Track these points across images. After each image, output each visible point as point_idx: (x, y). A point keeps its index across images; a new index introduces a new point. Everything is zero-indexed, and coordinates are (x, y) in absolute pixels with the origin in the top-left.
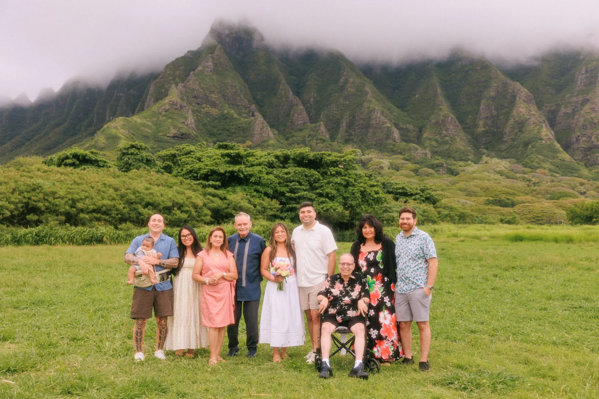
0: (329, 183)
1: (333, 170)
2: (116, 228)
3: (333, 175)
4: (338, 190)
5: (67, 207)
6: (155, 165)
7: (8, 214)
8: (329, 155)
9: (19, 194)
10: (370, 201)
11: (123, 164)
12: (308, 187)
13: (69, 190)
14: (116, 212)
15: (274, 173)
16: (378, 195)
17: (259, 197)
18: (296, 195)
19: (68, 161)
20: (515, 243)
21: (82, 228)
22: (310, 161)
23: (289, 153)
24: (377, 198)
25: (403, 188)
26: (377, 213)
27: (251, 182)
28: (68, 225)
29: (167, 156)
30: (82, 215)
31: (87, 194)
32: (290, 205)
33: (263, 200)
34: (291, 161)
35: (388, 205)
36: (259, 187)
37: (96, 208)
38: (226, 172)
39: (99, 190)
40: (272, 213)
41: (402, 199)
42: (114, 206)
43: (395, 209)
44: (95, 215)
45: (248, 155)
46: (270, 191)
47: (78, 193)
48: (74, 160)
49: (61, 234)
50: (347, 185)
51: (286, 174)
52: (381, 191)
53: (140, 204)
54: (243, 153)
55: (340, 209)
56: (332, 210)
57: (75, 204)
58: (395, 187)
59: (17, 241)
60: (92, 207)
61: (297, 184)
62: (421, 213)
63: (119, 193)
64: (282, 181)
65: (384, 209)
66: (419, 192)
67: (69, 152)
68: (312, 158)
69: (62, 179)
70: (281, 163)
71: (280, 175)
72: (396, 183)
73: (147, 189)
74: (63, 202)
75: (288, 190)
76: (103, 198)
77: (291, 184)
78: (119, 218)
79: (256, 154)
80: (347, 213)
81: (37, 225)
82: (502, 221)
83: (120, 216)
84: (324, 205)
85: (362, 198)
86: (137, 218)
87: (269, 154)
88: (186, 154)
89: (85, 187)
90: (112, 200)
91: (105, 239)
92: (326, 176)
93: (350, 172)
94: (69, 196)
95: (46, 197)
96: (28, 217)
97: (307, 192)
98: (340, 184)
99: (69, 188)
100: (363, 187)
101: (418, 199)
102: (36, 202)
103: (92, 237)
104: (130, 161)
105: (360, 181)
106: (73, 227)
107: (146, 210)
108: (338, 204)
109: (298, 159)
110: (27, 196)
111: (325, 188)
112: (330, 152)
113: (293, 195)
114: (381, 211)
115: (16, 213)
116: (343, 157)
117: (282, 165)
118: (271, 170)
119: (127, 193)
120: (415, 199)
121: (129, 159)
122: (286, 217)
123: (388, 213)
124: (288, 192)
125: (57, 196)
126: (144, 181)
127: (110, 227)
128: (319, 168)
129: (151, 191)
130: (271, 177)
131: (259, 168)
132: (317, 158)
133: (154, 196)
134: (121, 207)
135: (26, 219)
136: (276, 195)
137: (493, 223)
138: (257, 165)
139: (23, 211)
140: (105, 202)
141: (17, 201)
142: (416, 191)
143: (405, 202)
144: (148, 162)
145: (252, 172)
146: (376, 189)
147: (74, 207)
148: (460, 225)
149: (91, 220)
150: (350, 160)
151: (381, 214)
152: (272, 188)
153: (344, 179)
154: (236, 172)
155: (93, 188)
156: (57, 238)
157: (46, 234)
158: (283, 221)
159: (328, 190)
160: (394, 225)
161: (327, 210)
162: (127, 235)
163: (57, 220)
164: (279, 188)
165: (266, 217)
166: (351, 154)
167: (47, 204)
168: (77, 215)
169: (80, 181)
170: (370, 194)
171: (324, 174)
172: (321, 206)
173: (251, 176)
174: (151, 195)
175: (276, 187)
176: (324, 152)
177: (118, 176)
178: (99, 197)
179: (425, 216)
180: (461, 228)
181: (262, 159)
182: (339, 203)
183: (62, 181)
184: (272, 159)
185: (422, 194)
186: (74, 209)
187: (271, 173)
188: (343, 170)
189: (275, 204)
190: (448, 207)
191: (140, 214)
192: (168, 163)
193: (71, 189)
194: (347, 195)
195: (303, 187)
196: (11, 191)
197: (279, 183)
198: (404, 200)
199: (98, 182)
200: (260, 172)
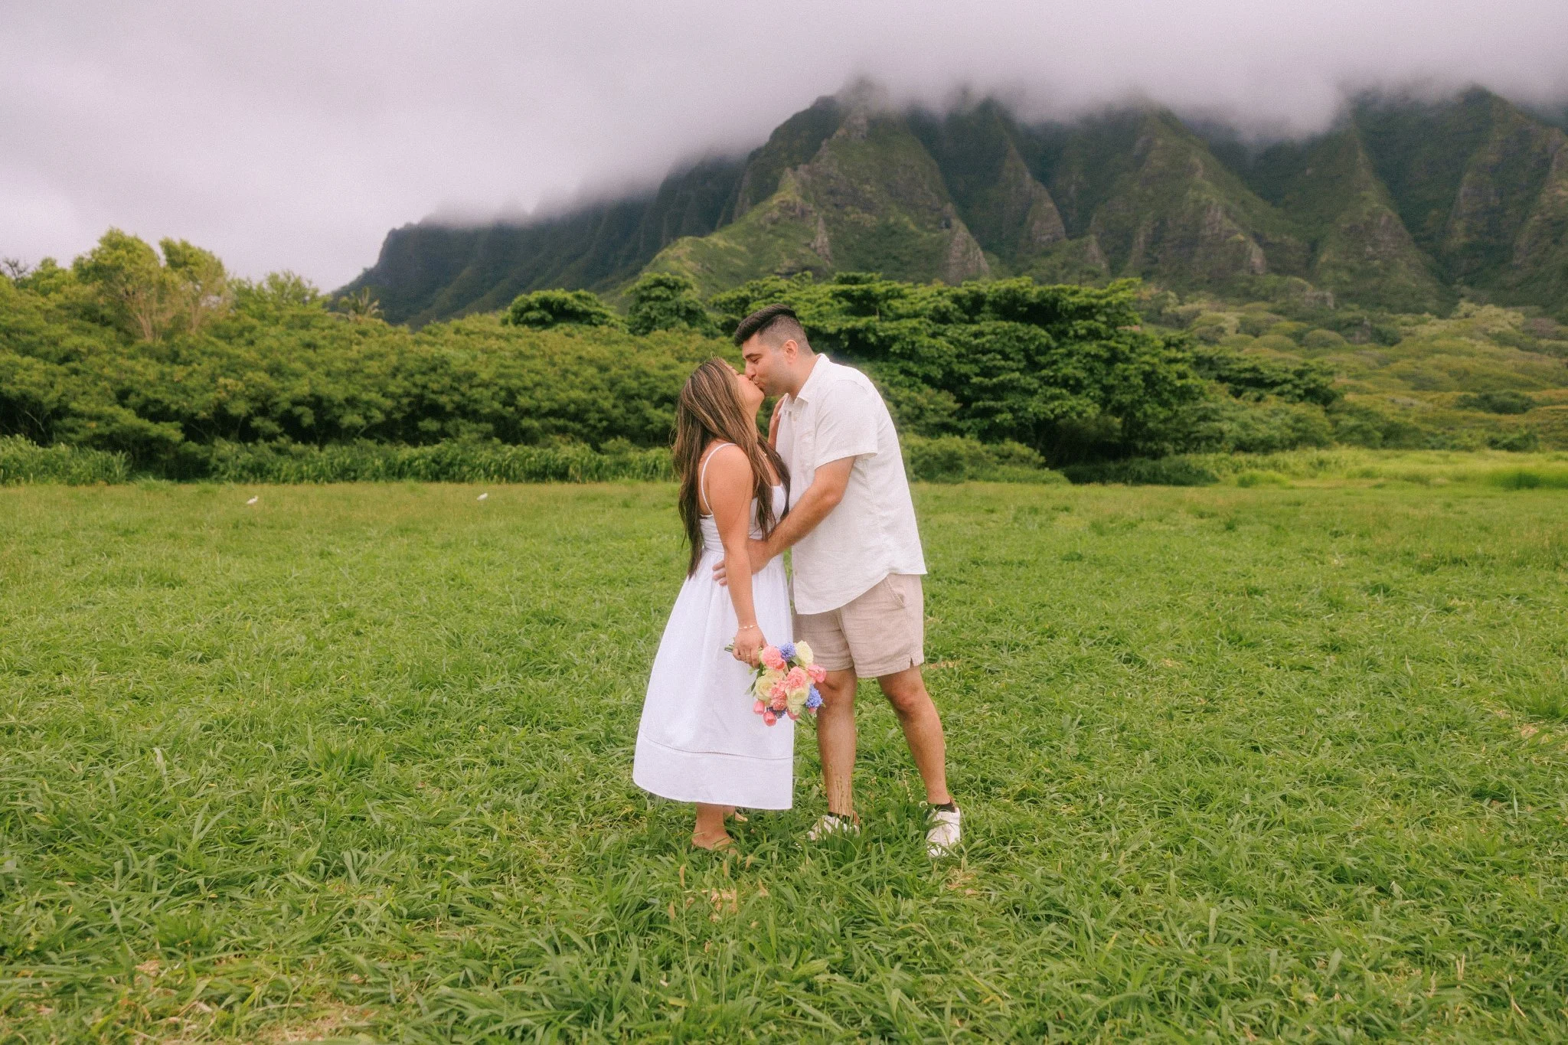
0: (1070, 354)
1: (1080, 326)
2: (598, 450)
3: (1079, 338)
4: (1091, 371)
5: (497, 405)
6: (706, 321)
7: (378, 417)
8: (1074, 293)
9: (405, 379)
10: (1166, 395)
11: (638, 320)
12: (1021, 365)
13: (502, 370)
14: (597, 416)
15: (949, 334)
16: (1184, 381)
17: (910, 386)
18: (995, 380)
19: (533, 315)
20: (1516, 493)
21: (526, 448)
22: (1031, 306)
23: (984, 290)
24: (1182, 387)
25: (1254, 369)
26: (1185, 425)
27: (894, 353)
28: (496, 441)
29: (731, 301)
30: (526, 422)
31: (537, 378)
32: (980, 403)
33: (920, 391)
34: (987, 308)
35: (1212, 405)
36: (911, 364)
37: (556, 406)
38: (840, 331)
39: (566, 371)
40: (936, 420)
41: (1251, 393)
42: (594, 402)
43: (1226, 414)
44: (553, 421)
45: (887, 296)
46: (937, 373)
47: (520, 377)
48: (543, 312)
49: (483, 459)
50: (1114, 358)
51: (976, 335)
52: (1191, 373)
53: (647, 398)
54: (879, 288)
55: (1092, 411)
56: (1074, 416)
57: (515, 398)
58: (1235, 367)
59: (397, 472)
60: (546, 405)
61: (999, 357)
62: (1290, 422)
63: (606, 376)
64: (963, 351)
65: (1200, 413)
66: (1290, 376)
67: (534, 297)
68: (1035, 301)
69: (495, 347)
70: (966, 312)
71: (962, 338)
72: (1238, 359)
73: (666, 367)
74: (488, 393)
75: (977, 370)
76: (572, 387)
77: (985, 359)
78: (605, 428)
79: (907, 291)
80: (1117, 422)
81: (437, 442)
82: (1493, 444)
83: (605, 423)
84: (1056, 403)
85: (1146, 388)
86: (642, 427)
87: (940, 293)
88: (767, 297)
89: (538, 364)
90: (591, 390)
91: (571, 471)
92: (1064, 340)
93: (1119, 329)
94: (502, 382)
95: (456, 385)
96: (420, 424)
97: (1017, 375)
98: (1096, 357)
99: (502, 366)
100: (1148, 363)
101: (1289, 392)
102: (433, 392)
103: (546, 467)
104: (653, 314)
105: (1143, 349)
106: (507, 447)
107: (659, 412)
108: (1089, 401)
109: (1004, 302)
110: (419, 382)
111: (1061, 365)
112: (1075, 287)
113: (986, 381)
114: (1194, 419)
115: (398, 416)
116: (1106, 295)
117: (967, 317)
118: (943, 327)
119: (621, 376)
120: (1280, 394)
121: (651, 308)
122: (969, 428)
123: (1211, 424)
124: (977, 375)
125: (476, 381)
126: (669, 353)
127: (583, 445)
128: (1051, 322)
129: (672, 372)
130: (941, 342)
131: (914, 323)
132: (1045, 301)
133: (676, 383)
134: (607, 405)
135: (415, 428)
136: (951, 382)
137: (1469, 449)
138: (909, 316)
139: (413, 411)
140: (575, 394)
141: (400, 391)
142: (1283, 376)
143: (1258, 400)
144: (692, 315)
145: (896, 332)
146: (1181, 367)
147: (511, 405)
148: (1386, 452)
149: (546, 431)
150: (1121, 304)
151: (1194, 424)
152: (940, 365)
153: (1105, 346)
154: (860, 331)
155: (554, 365)
156: (474, 469)
157: (454, 458)
158: (958, 438)
159: (1068, 370)
160: (1222, 449)
161: (1065, 414)
162: (619, 464)
163: (477, 431)
164: (956, 367)
165: (923, 429)
166: (1123, 290)
167: (457, 398)
168: (517, 422)
169: (528, 352)
170: (1165, 378)
171: (1060, 336)
172: (1051, 406)
173: (894, 339)
174: (672, 382)
175: (949, 363)
176: (1060, 286)
177: (616, 342)
178: (564, 385)
179: (1299, 430)
180: (1387, 458)
181: (924, 303)
182: (1093, 398)
183: (495, 352)
184: (946, 303)
185: (1297, 382)
186: (512, 409)
187: (942, 335)
188: (1103, 327)
189: (947, 401)
190: (1359, 411)
191: (648, 421)
192: (733, 316)
193: (506, 367)
194: (1110, 381)
195: (1011, 363)
196: (388, 371)
197: (959, 356)
198: (1256, 394)
199: (566, 354)
200: (915, 331)
